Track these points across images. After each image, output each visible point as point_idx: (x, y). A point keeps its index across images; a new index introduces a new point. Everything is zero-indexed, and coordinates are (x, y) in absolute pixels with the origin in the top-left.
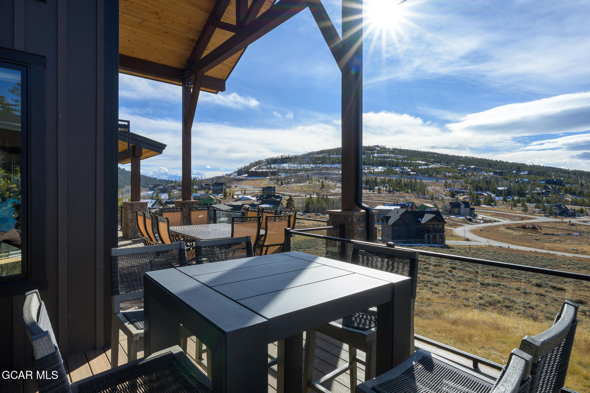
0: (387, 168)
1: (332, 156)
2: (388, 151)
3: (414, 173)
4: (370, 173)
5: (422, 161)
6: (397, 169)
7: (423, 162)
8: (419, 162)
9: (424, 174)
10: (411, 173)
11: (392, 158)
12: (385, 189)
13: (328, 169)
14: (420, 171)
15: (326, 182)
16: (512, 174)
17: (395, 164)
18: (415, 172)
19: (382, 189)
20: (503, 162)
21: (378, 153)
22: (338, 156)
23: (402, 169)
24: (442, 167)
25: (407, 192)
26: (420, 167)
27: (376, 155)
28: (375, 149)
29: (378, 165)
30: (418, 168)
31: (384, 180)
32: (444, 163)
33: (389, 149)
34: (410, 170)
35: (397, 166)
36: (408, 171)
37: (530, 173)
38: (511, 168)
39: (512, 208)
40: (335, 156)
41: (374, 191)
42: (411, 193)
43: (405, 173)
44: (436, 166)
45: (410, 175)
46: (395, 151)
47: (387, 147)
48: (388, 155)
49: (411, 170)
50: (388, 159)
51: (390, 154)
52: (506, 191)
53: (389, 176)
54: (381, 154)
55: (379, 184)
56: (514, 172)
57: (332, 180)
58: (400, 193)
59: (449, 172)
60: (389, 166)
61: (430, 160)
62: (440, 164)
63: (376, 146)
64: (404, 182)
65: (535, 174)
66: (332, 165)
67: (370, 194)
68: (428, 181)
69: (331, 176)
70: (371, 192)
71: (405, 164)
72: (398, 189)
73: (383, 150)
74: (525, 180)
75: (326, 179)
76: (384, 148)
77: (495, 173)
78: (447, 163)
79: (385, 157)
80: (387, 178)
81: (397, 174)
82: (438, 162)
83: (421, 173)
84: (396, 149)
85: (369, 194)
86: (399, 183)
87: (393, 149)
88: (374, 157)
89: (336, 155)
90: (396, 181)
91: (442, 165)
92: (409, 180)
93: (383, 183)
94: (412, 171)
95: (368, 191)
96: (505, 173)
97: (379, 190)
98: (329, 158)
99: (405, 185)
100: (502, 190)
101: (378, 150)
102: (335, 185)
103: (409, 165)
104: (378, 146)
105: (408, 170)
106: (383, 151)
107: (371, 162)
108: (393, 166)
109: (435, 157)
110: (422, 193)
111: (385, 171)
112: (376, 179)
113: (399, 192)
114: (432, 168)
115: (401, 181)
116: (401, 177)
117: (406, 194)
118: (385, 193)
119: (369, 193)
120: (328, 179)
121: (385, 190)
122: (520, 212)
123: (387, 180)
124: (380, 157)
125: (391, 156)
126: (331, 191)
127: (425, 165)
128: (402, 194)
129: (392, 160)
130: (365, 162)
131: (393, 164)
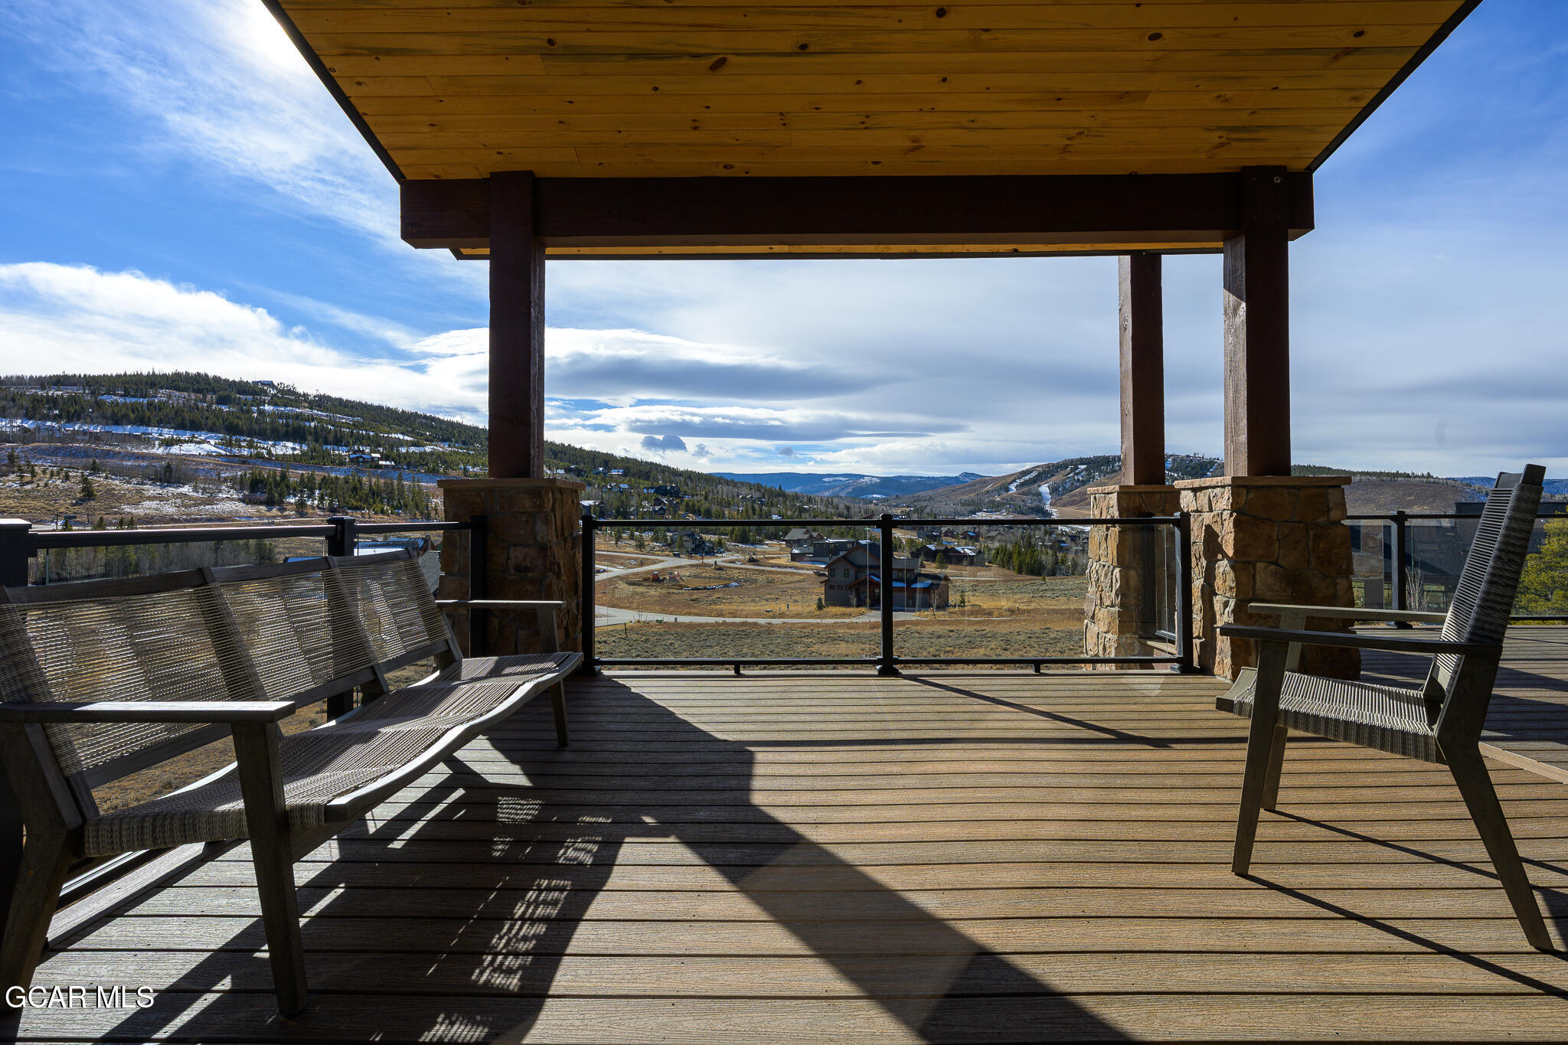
0: (308, 446)
1: (109, 399)
2: (305, 401)
3: (388, 463)
4: (259, 456)
5: (402, 433)
6: (343, 452)
7: (409, 439)
8: (396, 436)
9: (416, 467)
10: (381, 462)
11: (320, 421)
12: (316, 502)
13: (96, 438)
14: (405, 458)
15: (99, 481)
16: (597, 474)
17: (331, 438)
18: (393, 460)
19: (309, 503)
20: (574, 449)
21: (276, 405)
22: (134, 400)
23: (355, 452)
24: (457, 453)
25: (383, 512)
26: (403, 450)
27: (267, 407)
28: (265, 393)
29: (279, 436)
30: (398, 451)
31: (311, 478)
32: (457, 442)
33: (305, 395)
34: (378, 455)
35: (338, 442)
36: (373, 458)
37: (625, 474)
38: (593, 460)
39: (616, 543)
40: (121, 400)
41: (285, 510)
42: (392, 513)
43: (364, 461)
44: (441, 449)
45: (380, 467)
46: (322, 402)
47: (300, 390)
48: (307, 411)
49: (382, 454)
50: (308, 421)
51: (312, 409)
52: (598, 509)
53: (323, 470)
54: (285, 406)
55: (295, 490)
56: (601, 469)
57: (125, 474)
58: (363, 514)
59: (474, 466)
60: (316, 441)
61: (422, 435)
62: (449, 446)
63: (263, 383)
64: (370, 485)
65: (634, 475)
66: (113, 427)
67: (274, 517)
68: (430, 485)
69: (115, 462)
70: (275, 511)
71: (360, 440)
72: (355, 503)
73: (287, 396)
74: (622, 486)
75: (95, 469)
76: (292, 392)
77: (568, 470)
78: (464, 443)
79: (298, 417)
80: (319, 475)
81: (342, 463)
82: (443, 440)
83: (409, 465)
84: (329, 398)
85: (268, 517)
86: (355, 489)
87: (320, 396)
88: (261, 413)
89: (121, 396)
90: (346, 481)
91: (454, 447)
92: (382, 481)
93: (308, 485)
94: (385, 457)
95: (263, 508)
96: (585, 472)
97: (301, 504)
98: (99, 405)
99: (374, 493)
100: (590, 506)
101: (274, 395)
102: (139, 492)
103: (375, 443)
104: (271, 384)
105: (373, 455)
106: (290, 400)
107: (256, 427)
108: (327, 443)
109: (432, 426)
110: (422, 513)
111: (304, 454)
112: (284, 476)
113: (359, 512)
114: (432, 454)
115: (360, 481)
116: (358, 471)
117: (381, 516)
118: (320, 515)
119: (268, 514)
120: (104, 471)
121: (319, 508)
122: (632, 550)
123: (318, 480)
124: (281, 416)
125: (317, 414)
126: (127, 509)
127: (414, 444)
128: (370, 518)
129: (322, 426)
130: (238, 425)
131: (326, 438)
